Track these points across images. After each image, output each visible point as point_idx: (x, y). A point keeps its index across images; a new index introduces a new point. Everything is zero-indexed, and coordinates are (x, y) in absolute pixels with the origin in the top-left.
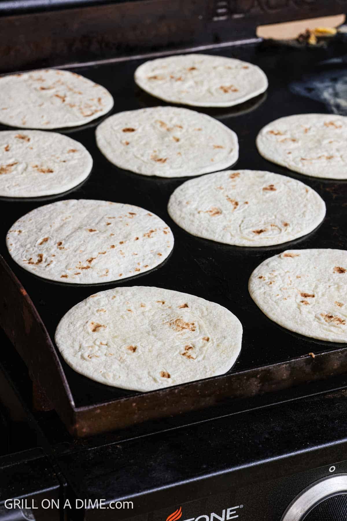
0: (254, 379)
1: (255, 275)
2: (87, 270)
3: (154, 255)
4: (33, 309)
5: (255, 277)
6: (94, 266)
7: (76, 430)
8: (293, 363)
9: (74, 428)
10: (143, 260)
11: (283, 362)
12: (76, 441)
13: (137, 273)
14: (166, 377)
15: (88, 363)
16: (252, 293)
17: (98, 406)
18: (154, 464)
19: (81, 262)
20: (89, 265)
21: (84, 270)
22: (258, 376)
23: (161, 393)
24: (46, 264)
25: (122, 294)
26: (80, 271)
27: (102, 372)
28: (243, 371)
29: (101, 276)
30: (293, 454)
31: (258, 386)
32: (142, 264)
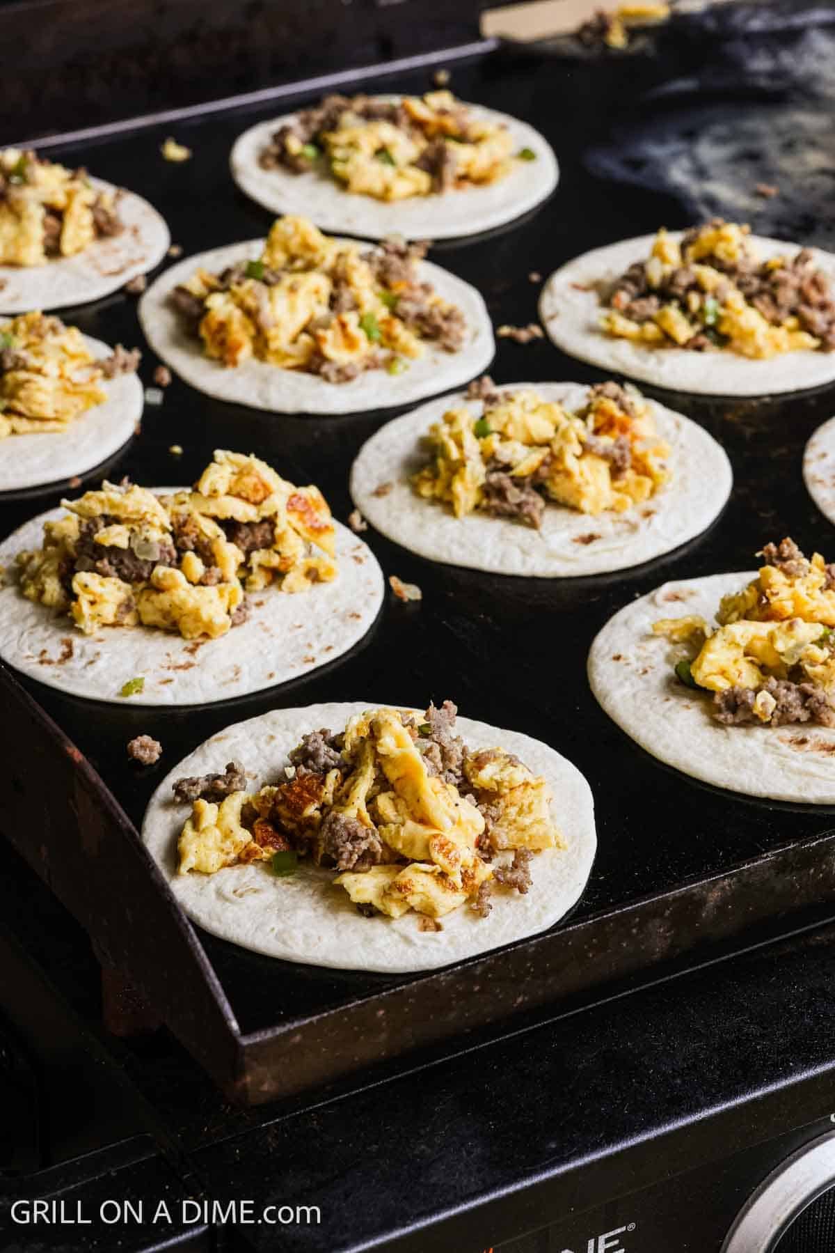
0: (657, 922)
1: (603, 653)
2: (186, 671)
3: (343, 620)
4: (107, 794)
5: (603, 657)
6: (204, 660)
7: (245, 1089)
8: (746, 873)
9: (239, 1084)
10: (319, 635)
11: (723, 873)
12: (226, 1108)
13: (310, 667)
14: (432, 930)
15: (236, 908)
16: (605, 699)
17: (296, 1024)
18: (429, 1151)
19: (171, 653)
20: (192, 660)
21: (181, 672)
22: (667, 912)
23: (442, 978)
24: (84, 661)
25: (287, 729)
26: (170, 674)
27: (276, 931)
28: (631, 905)
29: (224, 683)
30: (758, 1094)
31: (666, 938)
32: (317, 646)
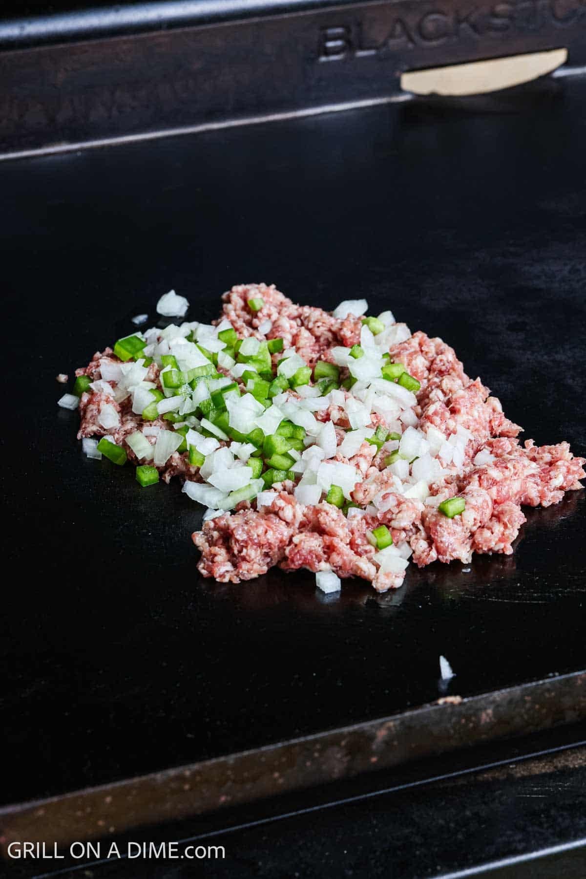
7: (1, 847)
8: (407, 719)
17: (41, 802)
22: (343, 743)
31: (343, 762)
